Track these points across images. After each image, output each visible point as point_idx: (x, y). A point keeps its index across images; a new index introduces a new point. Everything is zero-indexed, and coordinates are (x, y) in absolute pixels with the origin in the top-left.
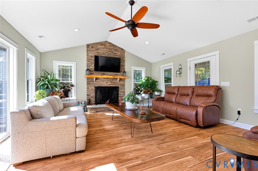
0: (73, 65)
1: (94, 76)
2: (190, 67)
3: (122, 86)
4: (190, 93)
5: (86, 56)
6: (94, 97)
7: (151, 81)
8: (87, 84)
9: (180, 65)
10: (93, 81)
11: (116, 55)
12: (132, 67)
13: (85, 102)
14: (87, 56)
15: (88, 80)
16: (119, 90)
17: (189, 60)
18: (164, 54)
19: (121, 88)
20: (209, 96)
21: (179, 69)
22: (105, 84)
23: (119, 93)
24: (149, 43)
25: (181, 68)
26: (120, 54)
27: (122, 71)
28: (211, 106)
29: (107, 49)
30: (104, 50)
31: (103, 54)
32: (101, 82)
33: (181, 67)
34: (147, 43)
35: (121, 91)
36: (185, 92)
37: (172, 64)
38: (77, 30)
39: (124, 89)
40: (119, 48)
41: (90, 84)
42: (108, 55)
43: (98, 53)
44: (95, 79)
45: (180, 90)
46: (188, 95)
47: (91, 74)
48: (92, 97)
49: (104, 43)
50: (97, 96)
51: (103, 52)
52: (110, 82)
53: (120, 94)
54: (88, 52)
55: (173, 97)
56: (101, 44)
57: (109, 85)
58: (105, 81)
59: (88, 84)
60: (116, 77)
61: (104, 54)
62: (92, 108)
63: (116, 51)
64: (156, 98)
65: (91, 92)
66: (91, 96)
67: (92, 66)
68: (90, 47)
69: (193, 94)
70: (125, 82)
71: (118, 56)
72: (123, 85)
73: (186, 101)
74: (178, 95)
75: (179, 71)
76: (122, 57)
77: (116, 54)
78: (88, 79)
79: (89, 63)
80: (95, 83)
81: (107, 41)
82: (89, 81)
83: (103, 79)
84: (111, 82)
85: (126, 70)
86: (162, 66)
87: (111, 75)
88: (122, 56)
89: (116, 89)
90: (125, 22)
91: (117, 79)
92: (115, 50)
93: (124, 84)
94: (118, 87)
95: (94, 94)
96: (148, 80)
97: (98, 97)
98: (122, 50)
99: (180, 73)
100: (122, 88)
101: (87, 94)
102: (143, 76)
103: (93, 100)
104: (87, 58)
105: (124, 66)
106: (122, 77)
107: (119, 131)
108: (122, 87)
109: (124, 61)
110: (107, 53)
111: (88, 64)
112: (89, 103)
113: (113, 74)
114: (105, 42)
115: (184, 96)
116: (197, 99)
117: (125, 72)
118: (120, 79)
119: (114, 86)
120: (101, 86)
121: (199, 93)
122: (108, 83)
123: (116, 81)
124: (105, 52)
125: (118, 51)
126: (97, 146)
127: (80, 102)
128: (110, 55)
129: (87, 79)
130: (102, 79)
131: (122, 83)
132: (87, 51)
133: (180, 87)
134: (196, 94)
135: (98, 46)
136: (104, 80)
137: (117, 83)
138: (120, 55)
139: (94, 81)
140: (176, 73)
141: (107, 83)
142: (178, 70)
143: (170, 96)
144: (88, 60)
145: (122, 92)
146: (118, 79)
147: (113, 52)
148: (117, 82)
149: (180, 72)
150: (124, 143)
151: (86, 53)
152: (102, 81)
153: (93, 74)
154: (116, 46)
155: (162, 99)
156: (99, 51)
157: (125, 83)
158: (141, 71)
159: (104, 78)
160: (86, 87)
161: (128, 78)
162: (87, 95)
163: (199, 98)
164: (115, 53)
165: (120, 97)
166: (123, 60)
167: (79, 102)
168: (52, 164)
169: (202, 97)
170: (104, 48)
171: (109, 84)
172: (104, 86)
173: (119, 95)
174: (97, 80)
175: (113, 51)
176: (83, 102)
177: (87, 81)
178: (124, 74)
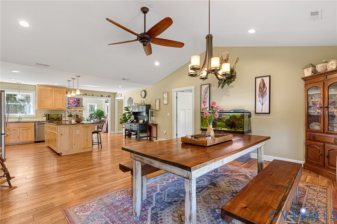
7: (100, 112)
12: (88, 103)
27: (81, 106)
39: (82, 116)
60: (76, 110)
70: (82, 112)
85: (83, 105)
87: (73, 108)
91: (77, 110)
93: (82, 114)
94: (78, 115)
96: (98, 111)
102: (96, 109)
105: (82, 103)
106: (81, 110)
109: (82, 100)
123: (76, 112)
131: (80, 113)
146: (78, 111)
158: (94, 105)
161: (85, 110)
178: (82, 108)
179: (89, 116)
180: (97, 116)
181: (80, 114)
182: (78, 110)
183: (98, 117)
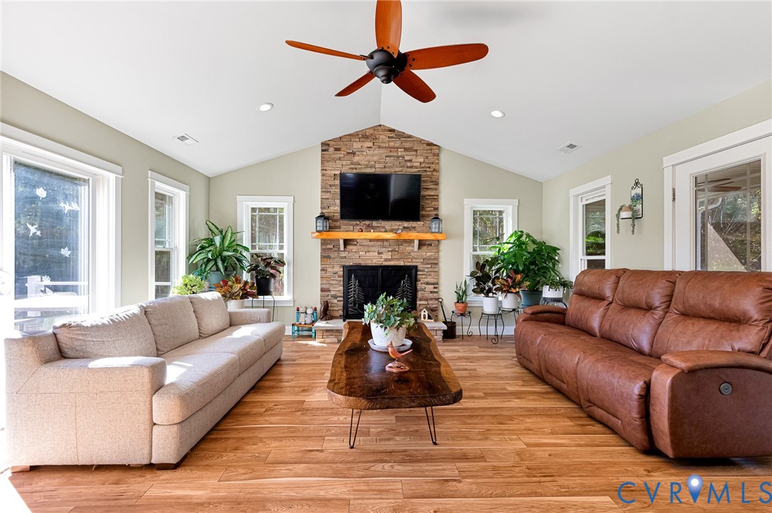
0: (286, 204)
1: (341, 235)
2: (674, 190)
3: (428, 264)
4: (657, 299)
5: (319, 178)
6: (340, 297)
7: (531, 247)
8: (323, 257)
9: (637, 184)
10: (339, 250)
11: (409, 164)
12: (465, 199)
13: (315, 309)
14: (323, 175)
15: (324, 247)
16: (419, 277)
17: (668, 161)
18: (571, 146)
19: (426, 270)
20: (736, 321)
21: (632, 199)
22: (374, 258)
23: (419, 286)
24: (504, 114)
25: (639, 198)
26: (422, 160)
27: (428, 216)
28: (729, 371)
29: (382, 151)
30: (370, 152)
31: (367, 166)
32: (361, 253)
33: (638, 191)
34: (497, 114)
35: (426, 280)
36: (640, 295)
37: (607, 180)
38: (266, 108)
39: (437, 273)
40: (420, 141)
41: (329, 257)
42: (385, 167)
43: (352, 164)
44: (342, 242)
45: (620, 284)
46: (649, 308)
47: (331, 228)
48: (335, 297)
49: (372, 132)
50: (349, 292)
51: (370, 161)
52: (388, 251)
53: (423, 290)
54: (326, 164)
55: (592, 312)
56: (363, 136)
57: (386, 260)
58: (372, 249)
59: (325, 257)
60: (406, 235)
61: (371, 167)
62: (327, 331)
63: (408, 153)
64: (530, 312)
65: (331, 282)
66: (332, 293)
67: (335, 205)
68: (331, 149)
69: (668, 307)
70: (438, 252)
71: (416, 167)
72: (435, 263)
73: (636, 332)
74: (613, 304)
75: (630, 208)
76: (428, 169)
77: (410, 161)
78: (324, 242)
79: (327, 197)
80: (343, 254)
81: (380, 126)
82: (328, 249)
83: (367, 244)
84: (391, 251)
85: (442, 213)
86: (573, 192)
87: (392, 231)
88: (429, 167)
89: (409, 273)
90: (363, 58)
91: (411, 242)
92: (406, 149)
93: (437, 259)
94: (416, 267)
95: (341, 288)
96: (519, 244)
97: (351, 297)
98: (428, 147)
99: (636, 217)
100: (430, 270)
101: (322, 286)
102: (509, 230)
103: (338, 305)
104: (323, 181)
105: (436, 198)
106: (428, 236)
107: (335, 418)
108: (429, 266)
109: (437, 184)
110: (379, 163)
111: (324, 201)
112: (326, 313)
113: (399, 225)
114: (374, 128)
115: (633, 311)
116: (679, 329)
117: (436, 218)
118: (422, 244)
119: (401, 263)
120: (363, 263)
121: (691, 302)
122: (384, 256)
123: (409, 249)
124: (375, 158)
125: (416, 151)
126: (224, 458)
127: (301, 311)
128: (390, 167)
129: (322, 244)
130: (363, 244)
131: (427, 253)
132: (322, 161)
133: (625, 271)
134: (680, 307)
135: (355, 144)
136: (372, 246)
137: (412, 256)
138: (423, 165)
139: (342, 248)
140: (618, 216)
141: (379, 253)
142: (628, 202)
143: (585, 304)
144: (325, 189)
145: (428, 284)
146: (416, 243)
147: (398, 157)
148: (413, 251)
149: (634, 212)
150: (305, 465)
151: (319, 168)
152: (366, 249)
153: (339, 227)
154: (410, 137)
155: (554, 315)
156: (356, 159)
157: (441, 254)
158: (501, 213)
159: (371, 240)
160: (319, 267)
162: (322, 290)
163: (690, 327)
164: (407, 158)
165: (420, 300)
166: (433, 179)
167: (298, 309)
168: (75, 489)
169: (702, 322)
170: (371, 147)
171: (386, 257)
172: (369, 263)
173: (419, 294)
174: (349, 247)
175: (400, 154)
176: (310, 311)
177: (323, 250)
178: (434, 226)
179: (472, 275)
180: (516, 272)
181: (425, 261)
182: (415, 236)
183: (519, 284)
